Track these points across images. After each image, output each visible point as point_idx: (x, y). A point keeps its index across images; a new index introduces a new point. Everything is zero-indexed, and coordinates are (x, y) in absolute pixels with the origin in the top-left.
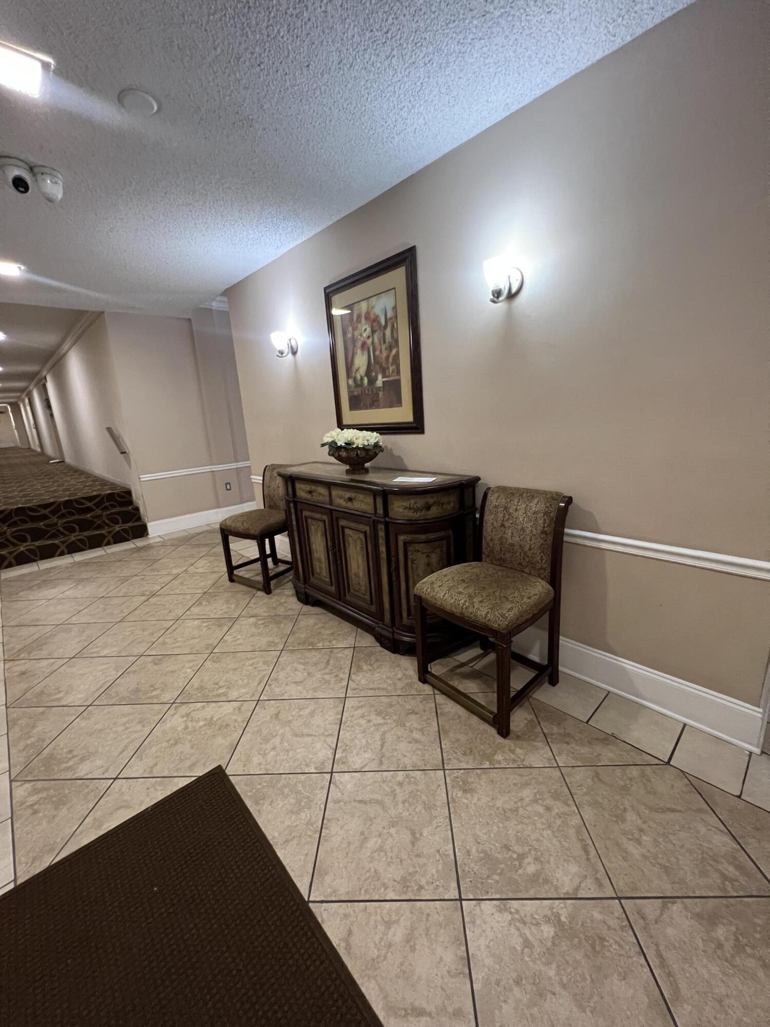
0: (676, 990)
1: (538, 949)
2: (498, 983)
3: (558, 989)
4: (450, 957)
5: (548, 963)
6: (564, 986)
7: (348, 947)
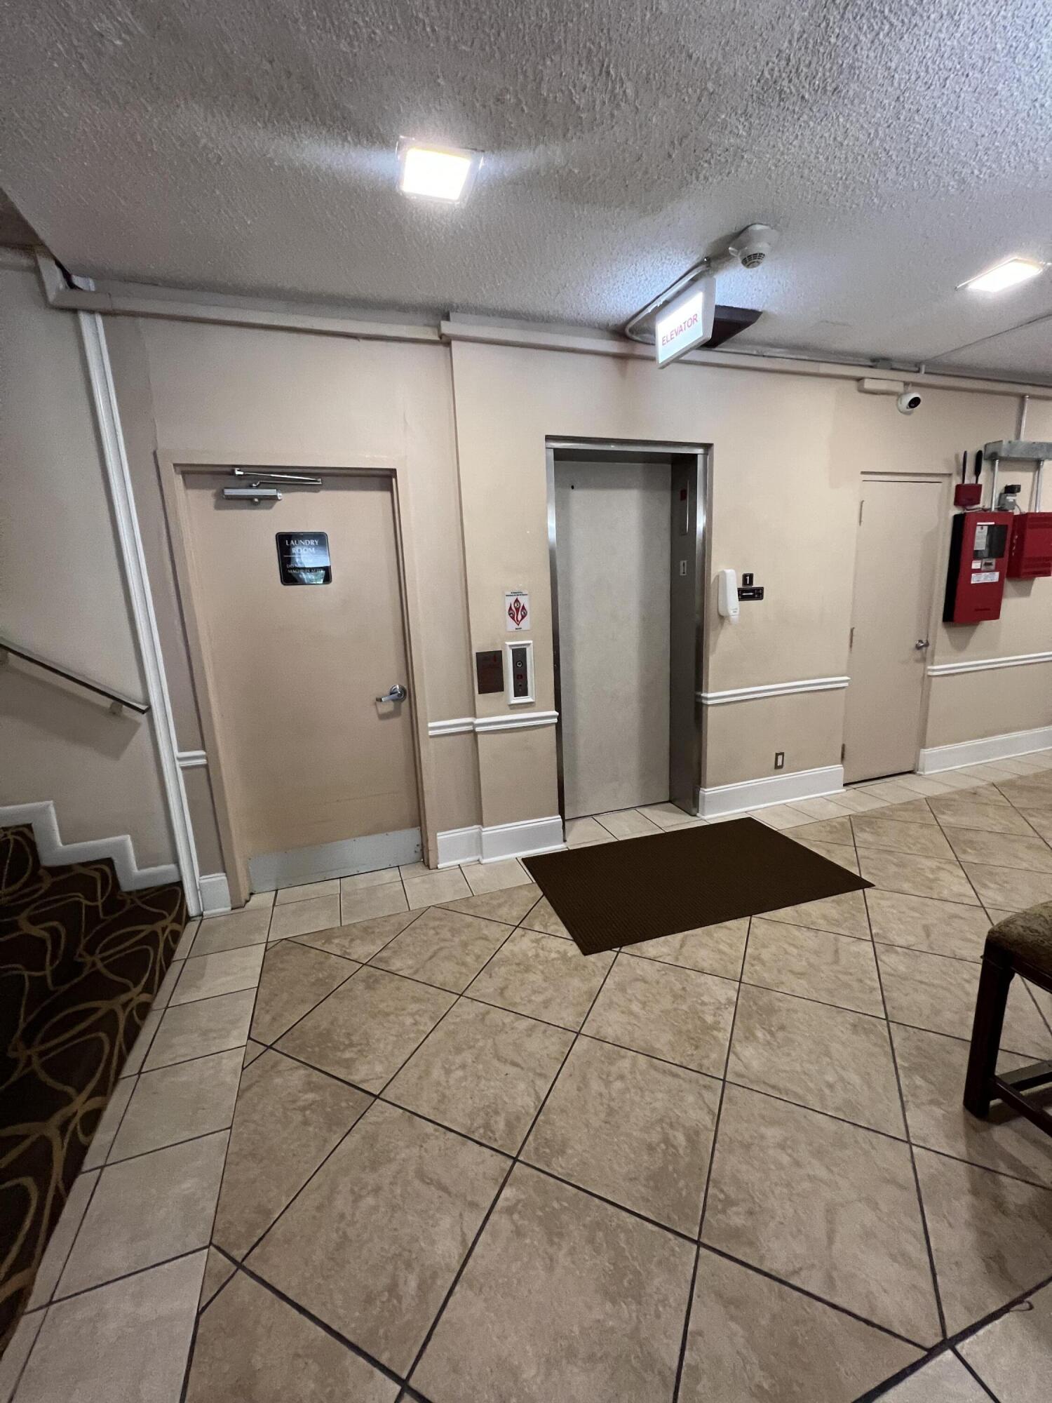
0: (656, 1068)
1: (699, 1007)
2: (686, 980)
3: (675, 1005)
4: (706, 965)
5: (689, 1007)
6: (675, 1009)
7: (720, 927)
